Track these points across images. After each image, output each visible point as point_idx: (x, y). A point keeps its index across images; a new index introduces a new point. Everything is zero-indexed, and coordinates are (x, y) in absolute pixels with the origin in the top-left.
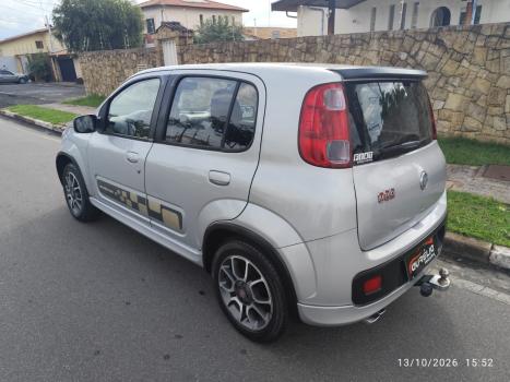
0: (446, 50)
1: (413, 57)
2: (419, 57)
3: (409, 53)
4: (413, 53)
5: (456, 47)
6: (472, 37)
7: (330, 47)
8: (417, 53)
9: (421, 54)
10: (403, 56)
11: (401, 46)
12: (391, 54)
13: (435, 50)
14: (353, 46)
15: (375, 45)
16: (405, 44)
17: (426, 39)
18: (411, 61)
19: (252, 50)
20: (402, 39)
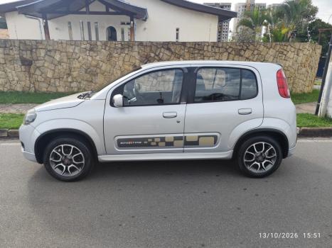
0: (172, 53)
1: (157, 56)
2: (161, 56)
3: (155, 54)
4: (157, 54)
5: (177, 52)
6: (183, 47)
7: (107, 48)
8: (159, 54)
9: (161, 54)
10: (152, 55)
11: (151, 50)
12: (146, 54)
13: (167, 52)
14: (123, 49)
15: (136, 49)
16: (153, 49)
17: (163, 47)
18: (156, 57)
19: (40, 47)
20: (151, 46)
